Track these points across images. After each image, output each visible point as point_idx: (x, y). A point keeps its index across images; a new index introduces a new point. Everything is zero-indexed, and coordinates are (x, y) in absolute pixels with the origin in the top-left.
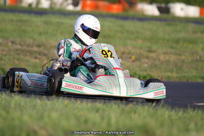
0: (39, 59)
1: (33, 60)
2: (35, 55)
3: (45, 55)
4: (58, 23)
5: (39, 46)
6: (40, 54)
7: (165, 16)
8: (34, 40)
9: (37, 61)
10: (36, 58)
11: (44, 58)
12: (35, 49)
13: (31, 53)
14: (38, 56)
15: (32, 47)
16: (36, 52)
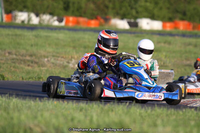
0: (32, 66)
1: (27, 68)
2: (28, 63)
3: (36, 63)
4: (47, 37)
5: (31, 56)
6: (32, 62)
7: (134, 29)
8: (27, 50)
9: (30, 68)
10: (29, 65)
11: (36, 65)
12: (28, 58)
13: (25, 61)
14: (31, 64)
15: (25, 56)
16: (28, 61)
